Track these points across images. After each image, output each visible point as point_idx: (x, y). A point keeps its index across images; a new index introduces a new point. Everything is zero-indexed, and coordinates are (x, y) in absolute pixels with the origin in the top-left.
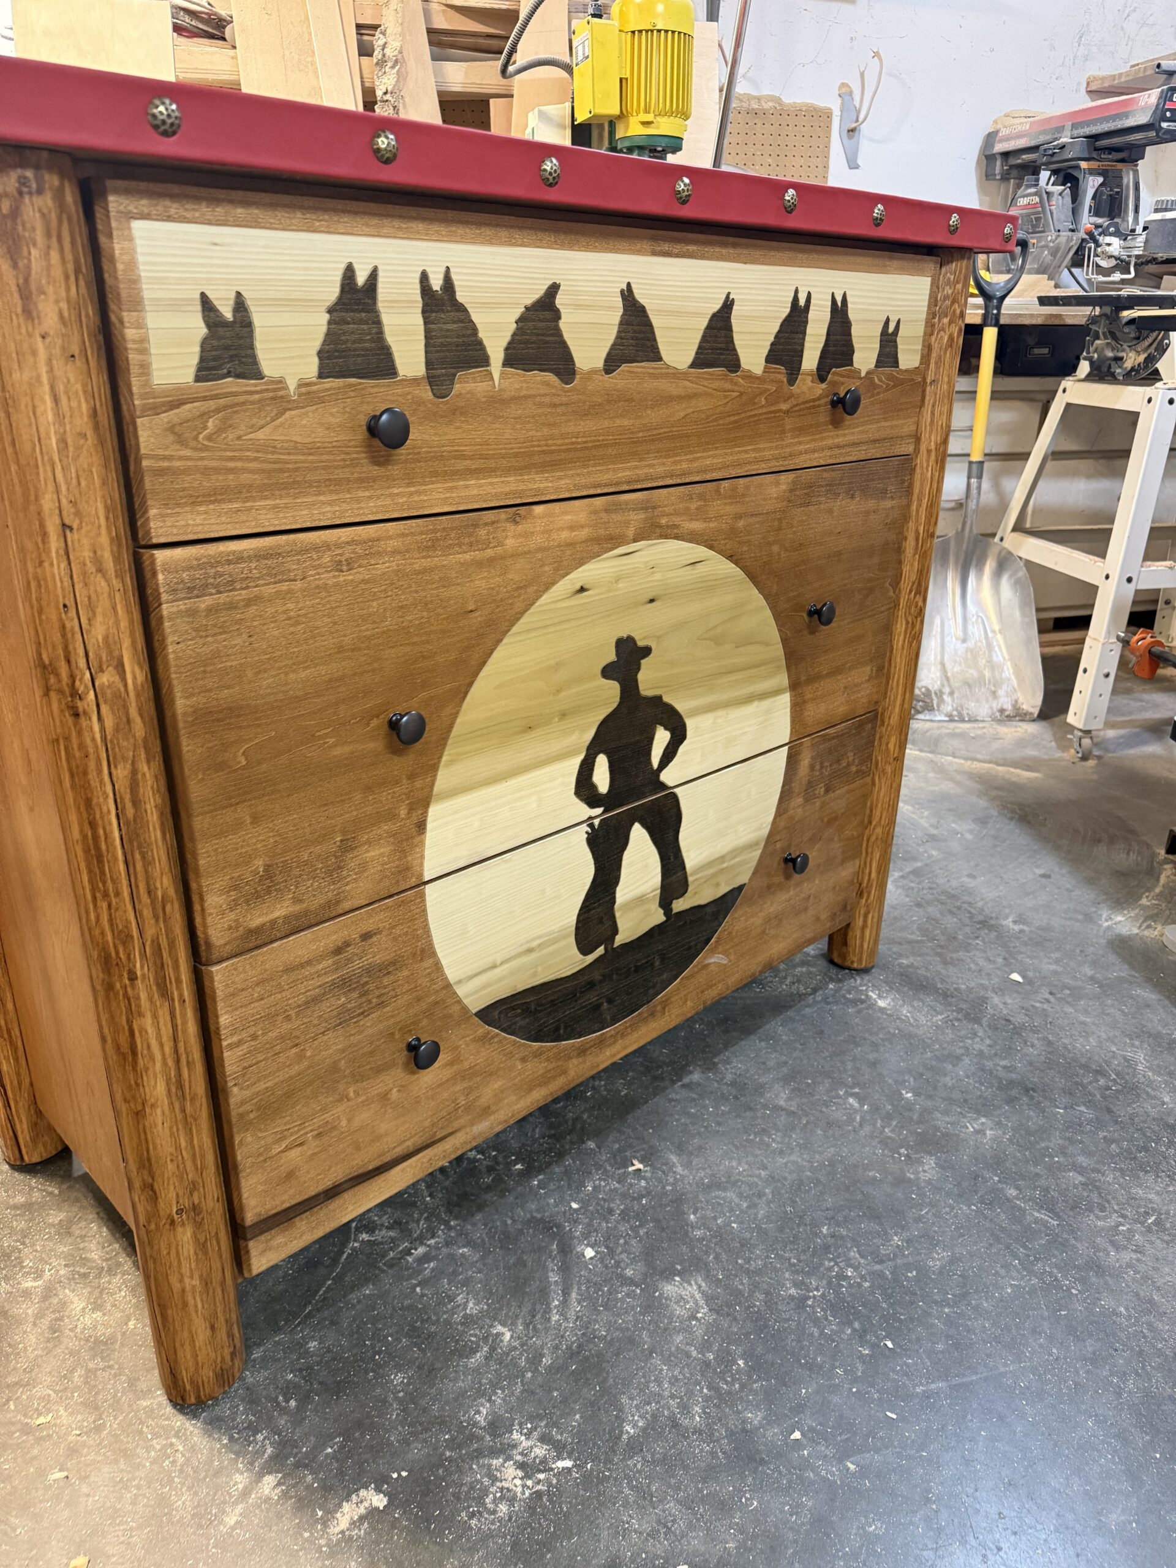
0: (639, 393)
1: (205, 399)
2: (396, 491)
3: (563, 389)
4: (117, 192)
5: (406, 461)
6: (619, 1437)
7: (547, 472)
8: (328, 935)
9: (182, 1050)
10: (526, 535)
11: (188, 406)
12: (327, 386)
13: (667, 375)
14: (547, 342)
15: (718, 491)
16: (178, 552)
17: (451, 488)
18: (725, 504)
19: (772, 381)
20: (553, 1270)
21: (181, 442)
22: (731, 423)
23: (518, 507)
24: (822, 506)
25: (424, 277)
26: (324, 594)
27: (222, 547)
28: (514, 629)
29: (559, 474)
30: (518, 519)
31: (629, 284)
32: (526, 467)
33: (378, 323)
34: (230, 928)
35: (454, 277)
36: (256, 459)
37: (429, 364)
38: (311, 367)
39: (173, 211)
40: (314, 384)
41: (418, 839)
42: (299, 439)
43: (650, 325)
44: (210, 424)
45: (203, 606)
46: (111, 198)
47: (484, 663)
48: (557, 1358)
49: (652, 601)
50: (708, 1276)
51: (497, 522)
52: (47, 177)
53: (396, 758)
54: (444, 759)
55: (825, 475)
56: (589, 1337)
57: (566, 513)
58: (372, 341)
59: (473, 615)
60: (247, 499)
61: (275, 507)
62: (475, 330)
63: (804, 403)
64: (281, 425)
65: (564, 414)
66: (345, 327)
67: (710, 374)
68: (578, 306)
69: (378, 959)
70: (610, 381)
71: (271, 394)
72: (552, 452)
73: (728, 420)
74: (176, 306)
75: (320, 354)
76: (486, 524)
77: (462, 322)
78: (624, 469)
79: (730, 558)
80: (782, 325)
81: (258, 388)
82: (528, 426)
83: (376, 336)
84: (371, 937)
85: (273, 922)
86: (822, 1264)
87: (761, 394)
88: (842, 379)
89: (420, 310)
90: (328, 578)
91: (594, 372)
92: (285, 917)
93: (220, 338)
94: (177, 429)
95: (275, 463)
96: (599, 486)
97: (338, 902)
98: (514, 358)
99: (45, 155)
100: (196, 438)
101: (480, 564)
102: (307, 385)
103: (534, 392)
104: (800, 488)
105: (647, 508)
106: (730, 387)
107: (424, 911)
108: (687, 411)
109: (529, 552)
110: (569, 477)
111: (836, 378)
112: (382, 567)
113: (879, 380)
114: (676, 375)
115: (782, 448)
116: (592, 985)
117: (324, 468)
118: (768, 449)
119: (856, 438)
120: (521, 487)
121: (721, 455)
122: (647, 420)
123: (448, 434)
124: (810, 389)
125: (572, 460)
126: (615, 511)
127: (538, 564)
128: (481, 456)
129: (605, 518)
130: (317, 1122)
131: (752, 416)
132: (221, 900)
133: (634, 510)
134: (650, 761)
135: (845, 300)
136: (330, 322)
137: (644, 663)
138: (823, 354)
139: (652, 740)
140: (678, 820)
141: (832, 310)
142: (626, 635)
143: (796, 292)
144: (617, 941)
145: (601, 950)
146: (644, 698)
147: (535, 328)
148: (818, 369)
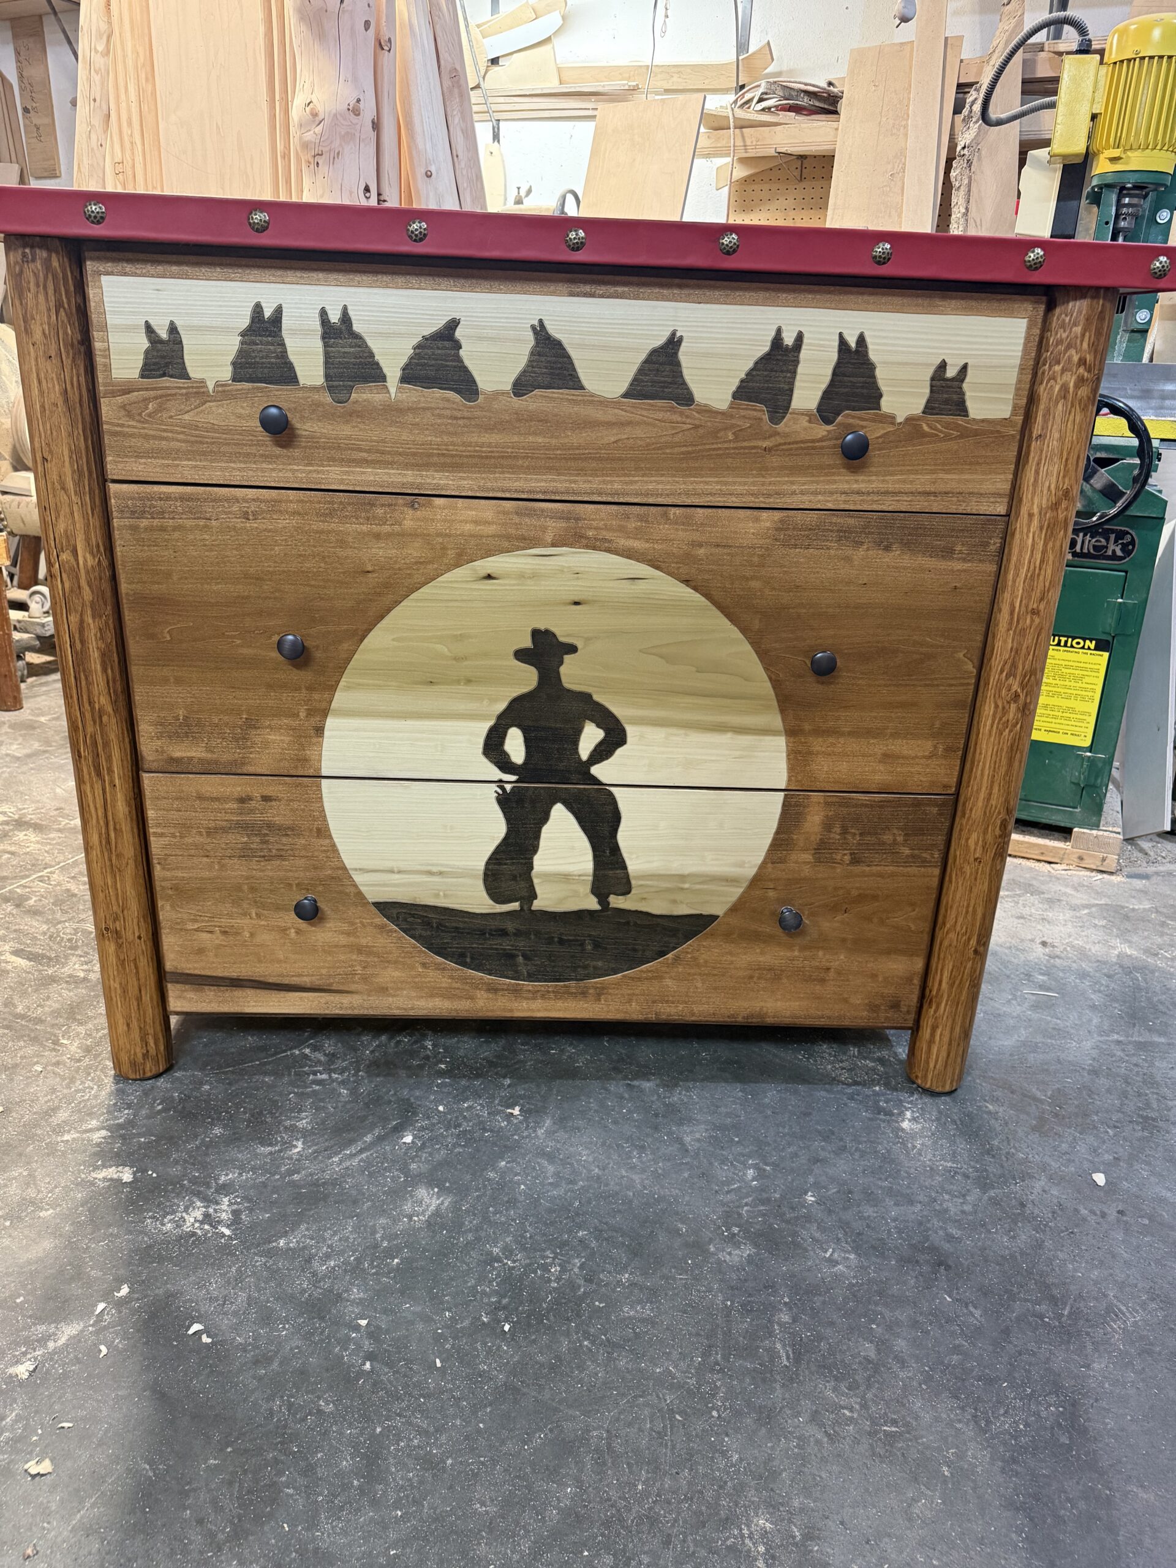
0: (556, 415)
1: (147, 389)
2: (296, 467)
3: (465, 406)
4: (92, 259)
5: (305, 447)
6: (270, 1242)
7: (447, 471)
8: (233, 786)
9: (110, 818)
10: (425, 519)
11: (136, 393)
12: (239, 387)
13: (591, 402)
14: (447, 366)
15: (665, 515)
16: (125, 486)
17: (347, 472)
18: (677, 530)
19: (744, 417)
20: (374, 1134)
21: (130, 415)
22: (683, 453)
23: (417, 497)
24: (832, 552)
25: (323, 313)
26: (233, 533)
27: (156, 488)
28: (413, 596)
29: (461, 475)
30: (416, 506)
31: (541, 321)
32: (424, 465)
33: (283, 345)
34: (157, 751)
35: (351, 313)
36: (182, 433)
37: (327, 377)
38: (226, 373)
39: (128, 269)
40: (230, 385)
41: (314, 740)
42: (215, 422)
43: (569, 357)
44: (150, 406)
45: (142, 525)
46: (88, 263)
47: (382, 617)
48: (305, 1180)
49: (576, 603)
50: (456, 1202)
51: (395, 505)
52: (38, 251)
53: (295, 671)
54: (342, 684)
55: (834, 520)
57: (471, 509)
58: (277, 357)
59: (370, 575)
60: (175, 459)
61: (195, 467)
62: (372, 355)
63: (793, 443)
64: (202, 411)
65: (465, 426)
66: (254, 347)
68: (480, 338)
69: (278, 820)
70: (517, 403)
71: (195, 390)
72: (453, 456)
73: (676, 450)
74: (130, 329)
75: (234, 364)
76: (383, 505)
77: (359, 346)
78: (539, 481)
79: (687, 582)
80: (756, 363)
82: (427, 432)
83: (280, 355)
84: (271, 800)
85: (191, 759)
86: (544, 1250)
87: (726, 429)
88: (862, 423)
90: (239, 523)
91: (498, 394)
92: (199, 759)
93: (158, 351)
94: (128, 407)
95: (197, 437)
96: (509, 491)
97: (243, 764)
98: (411, 375)
99: (38, 239)
100: (140, 414)
101: (378, 536)
102: (223, 385)
103: (433, 405)
104: (794, 529)
105: (568, 519)
106: (679, 419)
107: (320, 799)
108: (619, 437)
109: (429, 535)
110: (472, 479)
111: (851, 421)
112: (283, 522)
113: (931, 428)
114: (604, 403)
115: (763, 485)
116: (503, 933)
117: (235, 444)
118: (740, 484)
119: (890, 487)
120: (419, 480)
121: (669, 482)
122: (566, 441)
123: (345, 430)
124: (805, 429)
125: (475, 465)
126: (528, 515)
127: (438, 547)
128: (378, 451)
129: (516, 519)
130: (225, 921)
131: (714, 449)
132: (151, 729)
133: (552, 518)
134: (577, 753)
135: (861, 340)
136: (242, 343)
137: (567, 658)
138: (827, 395)
139: (578, 732)
140: (615, 818)
141: (840, 351)
142: (543, 628)
143: (779, 331)
144: (537, 905)
145: (515, 906)
146: (569, 691)
147: (433, 354)
148: (819, 409)
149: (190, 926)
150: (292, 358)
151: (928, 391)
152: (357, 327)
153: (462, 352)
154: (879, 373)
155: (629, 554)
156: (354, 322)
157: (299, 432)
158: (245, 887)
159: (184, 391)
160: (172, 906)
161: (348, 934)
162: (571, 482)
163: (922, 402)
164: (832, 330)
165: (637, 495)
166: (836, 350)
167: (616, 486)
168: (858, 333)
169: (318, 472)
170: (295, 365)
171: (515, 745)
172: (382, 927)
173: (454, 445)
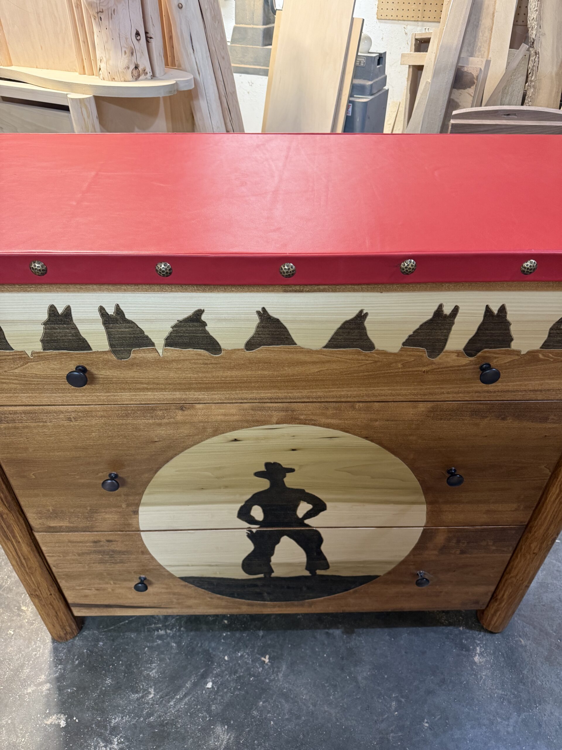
0: (277, 359)
2: (98, 394)
3: (213, 357)
5: (103, 384)
7: (203, 391)
8: (89, 536)
10: (191, 415)
13: (301, 352)
14: (197, 336)
15: (353, 407)
17: (134, 395)
18: (360, 413)
19: (410, 355)
20: (191, 681)
22: (365, 376)
23: (183, 405)
24: (466, 421)
25: (102, 310)
26: (63, 428)
27: (6, 408)
28: (186, 451)
29: (213, 392)
30: (184, 409)
31: (264, 309)
32: (187, 389)
33: (76, 328)
34: (40, 524)
36: (16, 379)
37: (111, 345)
38: (38, 347)
41: (133, 516)
42: (37, 373)
43: (285, 328)
47: (168, 461)
48: (157, 721)
49: (293, 450)
51: (170, 409)
55: (469, 405)
56: (173, 723)
57: (219, 408)
58: (73, 336)
59: (157, 443)
60: (14, 393)
61: (29, 397)
62: (142, 332)
63: (444, 368)
64: (26, 368)
65: (213, 368)
66: (55, 331)
67: (343, 351)
68: (220, 320)
70: (249, 354)
71: (18, 356)
72: (206, 383)
73: (361, 374)
75: (42, 341)
76: (161, 410)
77: (132, 328)
78: (266, 393)
80: (421, 326)
81: (11, 354)
82: (187, 372)
83: (74, 334)
84: (112, 542)
85: (61, 526)
87: (396, 362)
88: (496, 355)
89: (101, 323)
90: (66, 423)
91: (234, 351)
92: (66, 526)
95: (26, 381)
97: (92, 527)
98: (170, 342)
101: (160, 425)
102: (37, 353)
103: (190, 358)
104: (441, 411)
105: (287, 411)
106: (364, 358)
107: (141, 540)
108: (321, 369)
109: (194, 422)
110: (220, 394)
111: (488, 355)
112: (94, 422)
113: (545, 356)
114: (310, 352)
115: (421, 390)
116: (256, 586)
117: (54, 384)
118: (405, 389)
119: (511, 388)
120: (184, 397)
121: (355, 390)
122: (284, 372)
123: (130, 374)
124: (454, 360)
125: (222, 387)
126: (260, 410)
127: (201, 428)
128: (154, 383)
129: (253, 412)
130: (96, 586)
131: (388, 373)
132: (34, 515)
133: (275, 411)
134: (296, 514)
135: (503, 309)
136: (45, 329)
137: (288, 475)
138: (472, 341)
139: (297, 506)
140: (320, 540)
141: (485, 316)
142: (272, 461)
143: (441, 306)
144: (273, 575)
145: (262, 576)
146: (289, 489)
147: (187, 330)
148: (465, 349)
149: (78, 588)
150: (84, 336)
151: (547, 336)
152: (127, 316)
153: (207, 328)
154: (512, 328)
155: (328, 426)
156: (125, 314)
157: (97, 376)
158: (105, 574)
159: (11, 357)
160: (66, 581)
161: (167, 589)
162: (288, 393)
163: (542, 342)
164: (482, 304)
165: (333, 397)
166: (483, 315)
167: (319, 394)
168: (500, 305)
169: (114, 396)
170: (87, 339)
171: (257, 513)
172: (185, 586)
173: (207, 378)
